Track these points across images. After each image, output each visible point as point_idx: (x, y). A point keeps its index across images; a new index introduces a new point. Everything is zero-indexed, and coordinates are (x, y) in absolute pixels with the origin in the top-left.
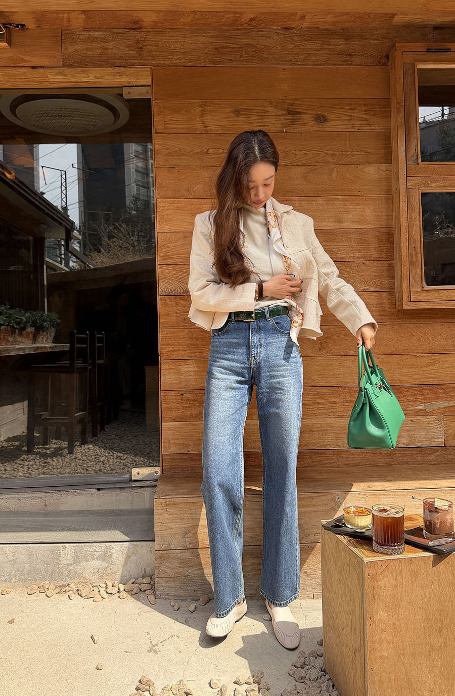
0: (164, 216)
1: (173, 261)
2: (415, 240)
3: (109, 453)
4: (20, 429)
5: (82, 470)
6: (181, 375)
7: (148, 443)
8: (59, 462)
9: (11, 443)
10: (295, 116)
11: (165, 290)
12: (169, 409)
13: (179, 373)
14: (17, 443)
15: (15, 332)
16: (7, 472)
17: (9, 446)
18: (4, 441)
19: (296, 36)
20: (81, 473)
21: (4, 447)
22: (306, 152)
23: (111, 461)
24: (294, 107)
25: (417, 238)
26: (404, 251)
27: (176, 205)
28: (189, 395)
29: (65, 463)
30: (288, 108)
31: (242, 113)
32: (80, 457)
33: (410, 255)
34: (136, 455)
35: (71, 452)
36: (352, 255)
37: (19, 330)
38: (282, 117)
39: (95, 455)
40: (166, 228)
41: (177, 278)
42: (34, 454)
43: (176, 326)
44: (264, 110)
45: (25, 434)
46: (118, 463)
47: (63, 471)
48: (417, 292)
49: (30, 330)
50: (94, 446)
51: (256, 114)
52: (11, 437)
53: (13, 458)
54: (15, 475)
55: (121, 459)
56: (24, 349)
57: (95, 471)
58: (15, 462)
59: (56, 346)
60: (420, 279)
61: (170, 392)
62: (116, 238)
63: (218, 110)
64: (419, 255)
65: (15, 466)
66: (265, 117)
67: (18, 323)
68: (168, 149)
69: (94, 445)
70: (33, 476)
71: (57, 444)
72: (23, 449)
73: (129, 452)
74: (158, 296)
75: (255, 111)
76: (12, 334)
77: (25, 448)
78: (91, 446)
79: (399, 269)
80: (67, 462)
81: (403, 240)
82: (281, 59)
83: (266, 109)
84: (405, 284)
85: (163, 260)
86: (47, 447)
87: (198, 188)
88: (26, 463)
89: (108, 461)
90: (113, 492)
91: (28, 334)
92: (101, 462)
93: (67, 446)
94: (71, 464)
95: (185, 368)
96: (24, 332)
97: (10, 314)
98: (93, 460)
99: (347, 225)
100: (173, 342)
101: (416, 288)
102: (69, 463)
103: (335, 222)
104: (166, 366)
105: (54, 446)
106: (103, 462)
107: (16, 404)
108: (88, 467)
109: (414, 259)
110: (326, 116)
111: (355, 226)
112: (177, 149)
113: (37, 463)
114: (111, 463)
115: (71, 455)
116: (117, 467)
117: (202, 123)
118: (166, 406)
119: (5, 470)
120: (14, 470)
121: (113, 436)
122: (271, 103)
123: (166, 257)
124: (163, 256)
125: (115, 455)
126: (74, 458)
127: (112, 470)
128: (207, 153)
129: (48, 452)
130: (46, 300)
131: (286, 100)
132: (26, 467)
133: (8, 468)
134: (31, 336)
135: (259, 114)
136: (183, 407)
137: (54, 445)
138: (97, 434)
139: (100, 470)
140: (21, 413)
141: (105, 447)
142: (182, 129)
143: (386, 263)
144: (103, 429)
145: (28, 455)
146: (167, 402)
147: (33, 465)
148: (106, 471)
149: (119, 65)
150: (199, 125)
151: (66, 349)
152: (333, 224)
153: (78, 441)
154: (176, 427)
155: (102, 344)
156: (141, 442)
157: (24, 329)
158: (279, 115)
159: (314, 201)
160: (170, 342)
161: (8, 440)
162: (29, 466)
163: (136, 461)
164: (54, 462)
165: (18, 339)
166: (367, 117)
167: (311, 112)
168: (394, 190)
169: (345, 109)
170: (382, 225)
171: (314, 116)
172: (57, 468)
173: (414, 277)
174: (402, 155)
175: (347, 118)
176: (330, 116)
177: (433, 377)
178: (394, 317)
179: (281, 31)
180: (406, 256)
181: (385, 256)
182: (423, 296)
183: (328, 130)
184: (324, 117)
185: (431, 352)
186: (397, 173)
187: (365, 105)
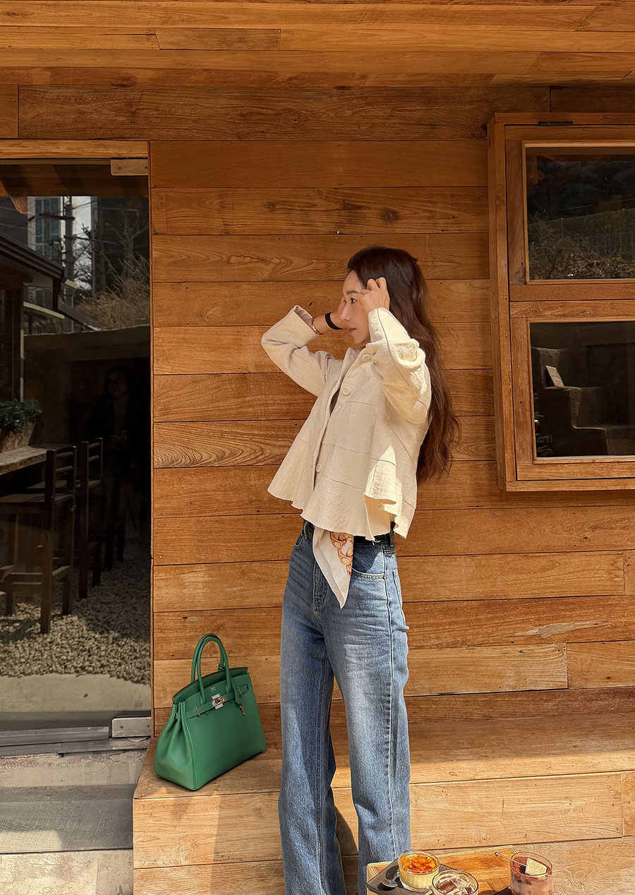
0: (164, 351)
1: (176, 417)
2: (522, 392)
6: (184, 588)
8: (24, 651)
10: (355, 211)
11: (162, 460)
12: (164, 639)
13: (181, 585)
19: (357, 98)
20: (57, 672)
24: (352, 199)
26: (507, 408)
27: (182, 336)
28: (195, 618)
29: (33, 652)
30: (344, 200)
31: (278, 207)
32: (59, 641)
33: (516, 413)
35: (45, 630)
38: (336, 213)
39: (79, 638)
40: (167, 369)
41: (181, 441)
43: (178, 514)
44: (308, 203)
47: (30, 667)
48: (527, 467)
50: (79, 619)
51: (298, 208)
57: (75, 668)
60: (529, 449)
61: (166, 614)
63: (244, 202)
64: (528, 413)
66: (311, 213)
68: (172, 256)
69: (80, 615)
71: (26, 613)
73: (129, 632)
74: (152, 468)
75: (297, 205)
78: (75, 619)
79: (500, 431)
80: (36, 651)
81: (505, 393)
82: (334, 131)
83: (312, 202)
84: (508, 456)
85: (161, 416)
86: (12, 618)
87: (215, 312)
90: (83, 761)
92: (86, 650)
93: (40, 616)
94: (42, 655)
95: (189, 577)
100: (173, 537)
101: (524, 462)
102: (41, 651)
104: (162, 575)
105: (22, 617)
108: (68, 660)
109: (521, 419)
110: (397, 212)
112: (185, 257)
115: (45, 636)
117: (221, 220)
118: (161, 635)
122: (320, 194)
123: (166, 411)
124: (161, 410)
126: (50, 642)
128: (228, 262)
130: (22, 380)
131: (340, 188)
135: (303, 209)
136: (186, 638)
137: (22, 612)
139: (83, 668)
142: (194, 228)
143: (482, 420)
146: (162, 631)
150: (216, 224)
153: (59, 607)
154: (176, 668)
158: (331, 210)
160: (170, 537)
164: (19, 650)
166: (455, 213)
167: (375, 206)
168: (493, 317)
169: (424, 201)
170: (476, 365)
171: (381, 212)
172: (21, 663)
173: (521, 446)
174: (502, 271)
175: (427, 214)
176: (403, 212)
177: (551, 588)
178: (495, 498)
179: (335, 92)
180: (510, 415)
181: (482, 410)
182: (535, 473)
183: (399, 231)
184: (394, 213)
185: (548, 550)
186: (496, 294)
187: (452, 196)
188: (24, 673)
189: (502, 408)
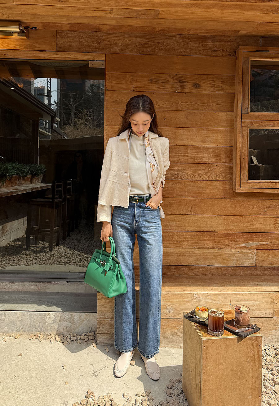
0: (109, 135)
2: (244, 155)
3: (72, 252)
4: (21, 234)
5: (57, 262)
7: (95, 246)
8: (44, 256)
9: (16, 243)
10: (183, 83)
14: (20, 243)
15: (20, 178)
16: (15, 262)
17: (15, 245)
18: (12, 241)
19: (185, 39)
20: (57, 264)
21: (12, 245)
22: (187, 103)
23: (73, 257)
24: (182, 79)
25: (246, 154)
26: (238, 161)
29: (47, 257)
30: (179, 79)
32: (56, 254)
33: (241, 163)
34: (87, 254)
35: (51, 250)
36: (210, 160)
37: (23, 177)
38: (176, 84)
39: (64, 253)
42: (30, 251)
45: (24, 237)
46: (77, 259)
47: (47, 262)
48: (244, 183)
49: (29, 176)
50: (63, 247)
51: (161, 82)
52: (16, 238)
53: (18, 253)
54: (19, 264)
55: (79, 256)
56: (26, 190)
57: (64, 263)
58: (19, 255)
59: (43, 186)
60: (246, 176)
62: (81, 118)
63: (141, 79)
64: (246, 163)
65: (19, 258)
66: (166, 84)
67: (22, 173)
68: (113, 99)
70: (29, 265)
71: (43, 244)
72: (23, 247)
73: (83, 252)
75: (161, 80)
76: (19, 179)
77: (25, 247)
78: (62, 247)
79: (235, 169)
80: (48, 257)
81: (238, 155)
82: (177, 52)
83: (167, 79)
84: (238, 179)
86: (37, 246)
88: (25, 257)
89: (72, 257)
90: (75, 284)
91: (28, 178)
92: (67, 257)
93: (48, 246)
94: (51, 258)
96: (26, 178)
97: (18, 169)
98: (63, 256)
99: (208, 144)
101: (244, 181)
102: (50, 257)
103: (202, 142)
105: (41, 246)
106: (69, 257)
107: (20, 219)
108: (60, 260)
109: (243, 165)
110: (200, 84)
111: (213, 145)
112: (117, 99)
113: (32, 257)
114: (74, 258)
115: (51, 252)
116: (77, 261)
117: (132, 85)
119: (14, 261)
120: (19, 261)
121: (75, 240)
122: (170, 76)
125: (76, 253)
126: (53, 254)
127: (74, 263)
129: (38, 249)
130: (38, 157)
131: (178, 74)
132: (26, 259)
133: (15, 259)
134: (29, 179)
135: (163, 82)
137: (41, 244)
138: (65, 239)
139: (67, 263)
140: (22, 225)
141: (70, 248)
142: (121, 88)
143: (228, 166)
144: (69, 235)
145: (26, 251)
147: (29, 258)
148: (70, 263)
149: (88, 52)
150: (130, 87)
151: (49, 187)
152: (201, 143)
153: (55, 243)
155: (70, 187)
156: (91, 245)
157: (26, 176)
158: (174, 83)
159: (191, 130)
161: (15, 240)
162: (27, 258)
163: (87, 258)
164: (42, 256)
165: (22, 182)
166: (222, 85)
167: (192, 82)
168: (235, 126)
169: (210, 80)
170: (227, 145)
171: (193, 84)
172: (43, 260)
173: (243, 175)
174: (240, 108)
175: (211, 85)
176: (202, 84)
177: (251, 229)
178: (231, 195)
179: (177, 36)
180: (239, 163)
181: (228, 162)
182: (247, 185)
183: (200, 92)
184: (198, 84)
185: (251, 215)
186: (236, 117)
187: (221, 78)
188: (45, 264)
189: (236, 161)
